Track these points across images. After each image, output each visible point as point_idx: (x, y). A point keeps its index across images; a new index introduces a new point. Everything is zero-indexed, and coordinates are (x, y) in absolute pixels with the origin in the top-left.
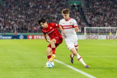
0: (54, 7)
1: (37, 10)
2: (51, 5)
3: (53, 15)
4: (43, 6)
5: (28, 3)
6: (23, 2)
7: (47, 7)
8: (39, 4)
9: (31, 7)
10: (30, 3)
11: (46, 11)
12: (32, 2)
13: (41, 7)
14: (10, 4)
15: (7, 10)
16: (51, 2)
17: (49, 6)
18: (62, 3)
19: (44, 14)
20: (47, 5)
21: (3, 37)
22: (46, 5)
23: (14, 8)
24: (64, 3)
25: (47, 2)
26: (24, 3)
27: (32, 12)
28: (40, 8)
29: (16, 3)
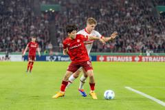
0: (136, 15)
1: (112, 19)
2: (131, 12)
3: (134, 27)
4: (119, 14)
5: (98, 9)
6: (92, 8)
7: (126, 14)
8: (113, 11)
9: (103, 14)
10: (101, 10)
11: (124, 21)
12: (104, 9)
13: (117, 15)
14: (72, 11)
15: (69, 19)
16: (131, 8)
17: (128, 14)
18: (147, 9)
19: (122, 25)
20: (127, 12)
21: (63, 59)
22: (124, 13)
23: (77, 17)
24: (150, 10)
25: (126, 9)
26: (93, 10)
27: (103, 22)
28: (116, 17)
29: (81, 9)
